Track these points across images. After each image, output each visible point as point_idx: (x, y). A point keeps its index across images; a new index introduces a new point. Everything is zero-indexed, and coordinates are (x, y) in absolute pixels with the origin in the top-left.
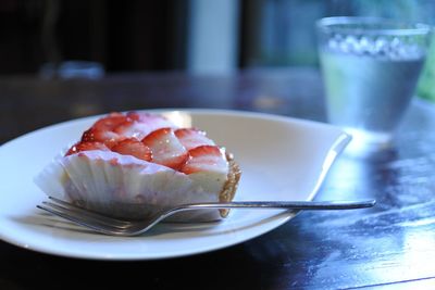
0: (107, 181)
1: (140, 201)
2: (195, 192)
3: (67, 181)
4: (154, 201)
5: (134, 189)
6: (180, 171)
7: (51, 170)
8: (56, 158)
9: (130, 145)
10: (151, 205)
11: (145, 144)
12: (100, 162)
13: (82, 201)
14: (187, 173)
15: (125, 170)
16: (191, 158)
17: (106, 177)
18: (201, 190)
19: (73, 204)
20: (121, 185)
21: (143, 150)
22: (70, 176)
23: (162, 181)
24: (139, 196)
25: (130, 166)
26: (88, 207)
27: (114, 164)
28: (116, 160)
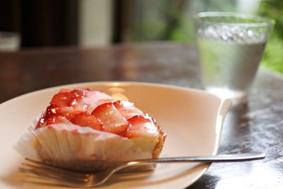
0: (69, 145)
1: (93, 158)
2: (134, 151)
3: (38, 146)
4: (104, 158)
5: (90, 150)
6: (125, 136)
7: (26, 139)
8: (28, 129)
9: (84, 118)
10: (102, 161)
11: (96, 117)
12: (64, 132)
13: (50, 160)
14: (129, 137)
15: (83, 138)
16: (131, 125)
17: (68, 142)
18: (139, 149)
19: (43, 162)
20: (80, 147)
21: (95, 122)
22: (41, 142)
23: (111, 144)
24: (93, 155)
25: (88, 135)
26: (54, 164)
27: (75, 133)
28: (76, 130)
